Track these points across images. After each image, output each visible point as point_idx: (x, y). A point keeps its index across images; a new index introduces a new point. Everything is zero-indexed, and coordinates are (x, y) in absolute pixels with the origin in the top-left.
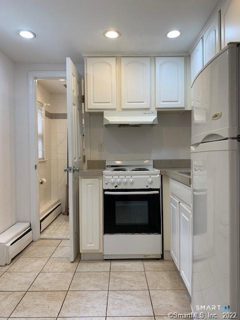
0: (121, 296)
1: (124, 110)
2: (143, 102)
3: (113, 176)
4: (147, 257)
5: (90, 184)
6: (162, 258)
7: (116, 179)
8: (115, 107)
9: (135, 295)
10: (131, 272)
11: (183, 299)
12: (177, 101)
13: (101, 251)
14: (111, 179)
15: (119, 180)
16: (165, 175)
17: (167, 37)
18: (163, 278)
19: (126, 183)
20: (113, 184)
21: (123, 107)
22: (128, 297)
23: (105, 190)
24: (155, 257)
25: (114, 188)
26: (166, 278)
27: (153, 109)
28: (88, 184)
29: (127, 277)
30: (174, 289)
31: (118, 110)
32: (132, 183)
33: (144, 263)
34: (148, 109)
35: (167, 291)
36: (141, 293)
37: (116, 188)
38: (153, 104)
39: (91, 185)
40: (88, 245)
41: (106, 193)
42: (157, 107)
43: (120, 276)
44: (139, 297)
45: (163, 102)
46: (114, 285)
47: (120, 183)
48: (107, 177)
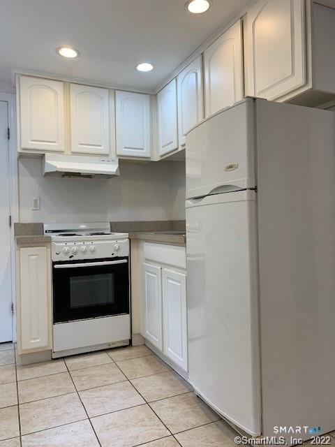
0: (97, 394)
1: (74, 153)
2: (100, 146)
3: (66, 242)
4: (112, 346)
5: (34, 255)
6: (130, 344)
7: (70, 246)
8: (63, 149)
9: (115, 389)
10: (97, 366)
11: (171, 380)
12: (142, 149)
13: (50, 348)
14: (63, 246)
15: (75, 248)
16: (135, 239)
17: (136, 69)
18: (140, 365)
19: (84, 252)
20: (67, 253)
21: (73, 150)
22: (108, 393)
23: (54, 263)
24: (121, 344)
25: (69, 259)
26: (143, 364)
27: (113, 156)
28: (30, 255)
29: (95, 372)
30: (157, 373)
31: (66, 153)
32: (93, 252)
33: (109, 353)
34: (107, 155)
35: (151, 377)
36: (121, 385)
37: (72, 259)
38: (113, 150)
39: (35, 257)
40: (32, 341)
41: (56, 266)
42: (118, 153)
43: (85, 373)
44: (120, 390)
45: (125, 148)
46: (83, 385)
47: (76, 253)
48: (57, 244)
